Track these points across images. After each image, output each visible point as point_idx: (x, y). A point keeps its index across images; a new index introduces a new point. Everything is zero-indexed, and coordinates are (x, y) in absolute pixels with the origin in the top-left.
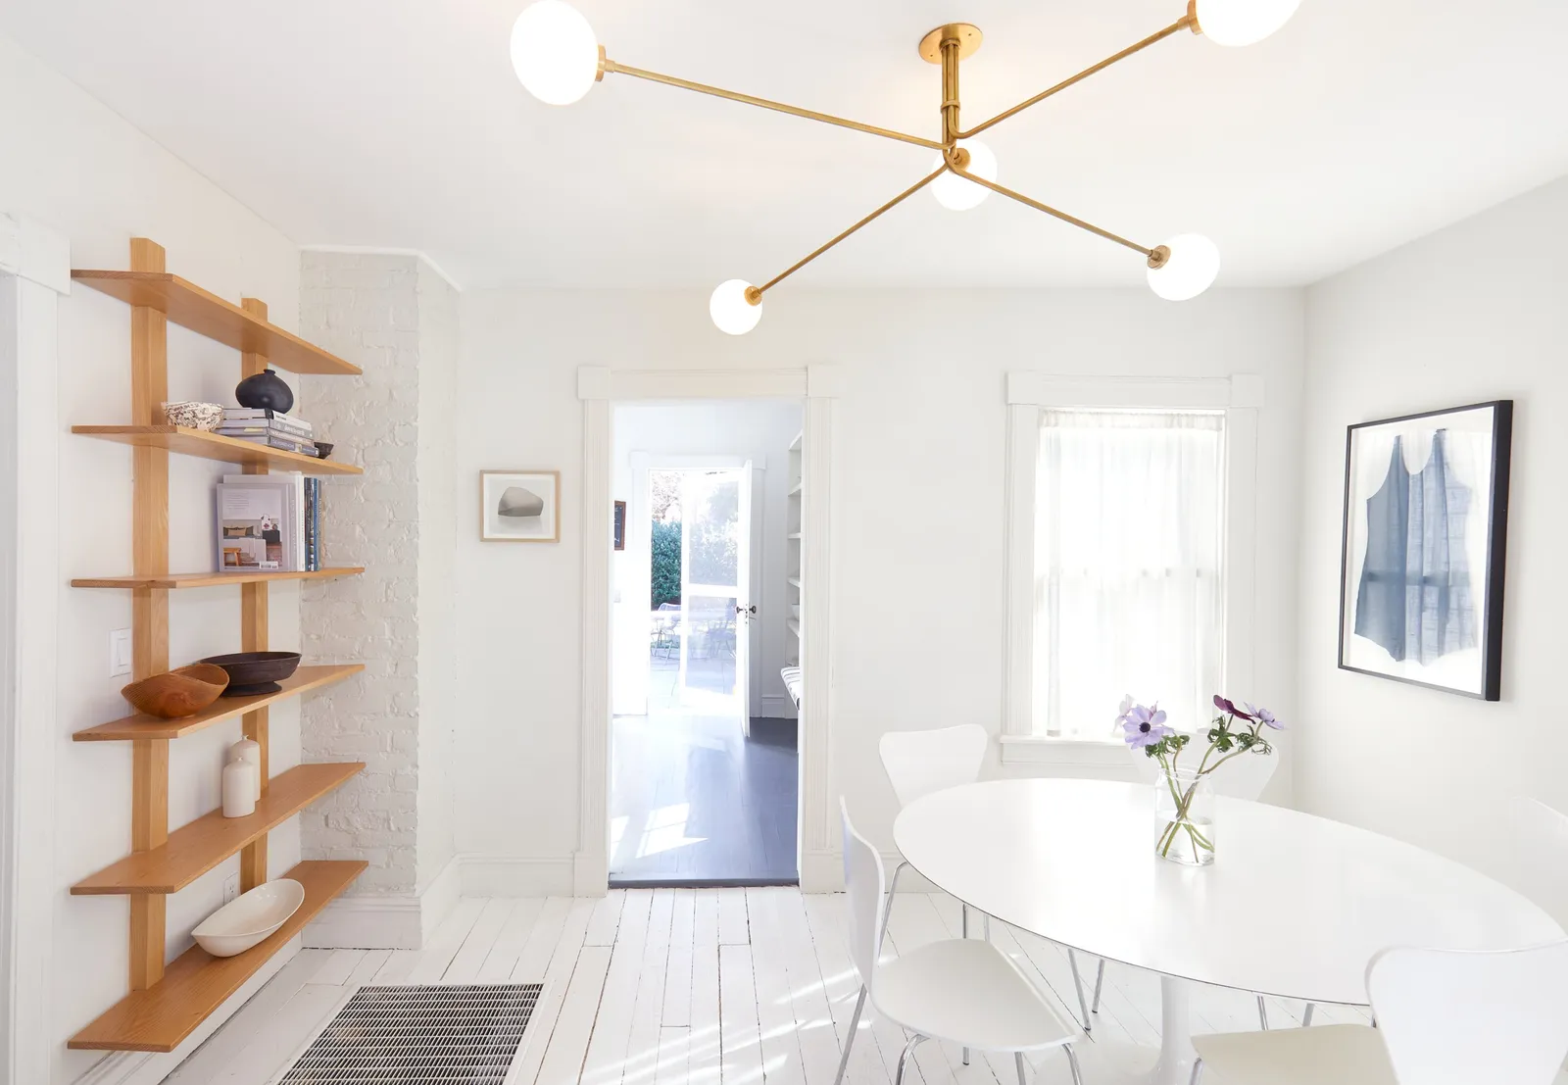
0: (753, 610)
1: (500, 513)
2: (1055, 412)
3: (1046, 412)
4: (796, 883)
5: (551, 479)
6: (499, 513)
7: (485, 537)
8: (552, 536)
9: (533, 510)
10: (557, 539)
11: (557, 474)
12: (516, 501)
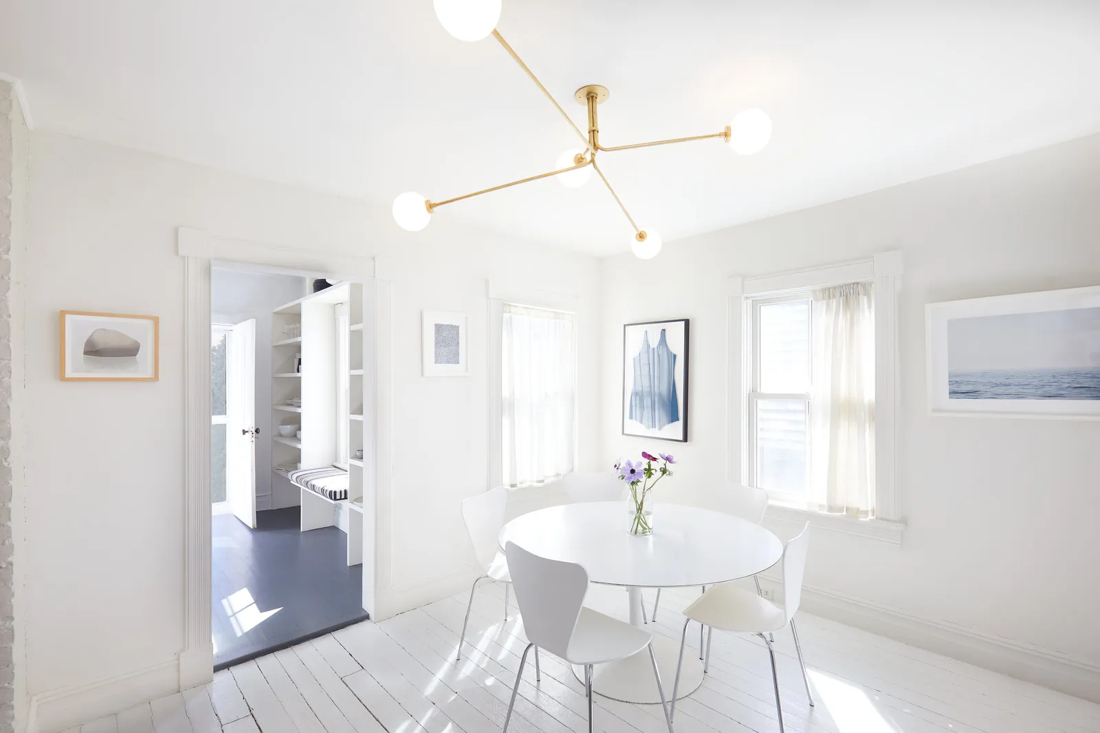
0: (257, 431)
1: (86, 353)
2: (509, 305)
3: (505, 304)
4: (367, 617)
5: (149, 324)
6: (84, 354)
7: (67, 376)
8: (149, 374)
9: (129, 351)
10: (156, 378)
11: (156, 321)
12: (102, 342)
